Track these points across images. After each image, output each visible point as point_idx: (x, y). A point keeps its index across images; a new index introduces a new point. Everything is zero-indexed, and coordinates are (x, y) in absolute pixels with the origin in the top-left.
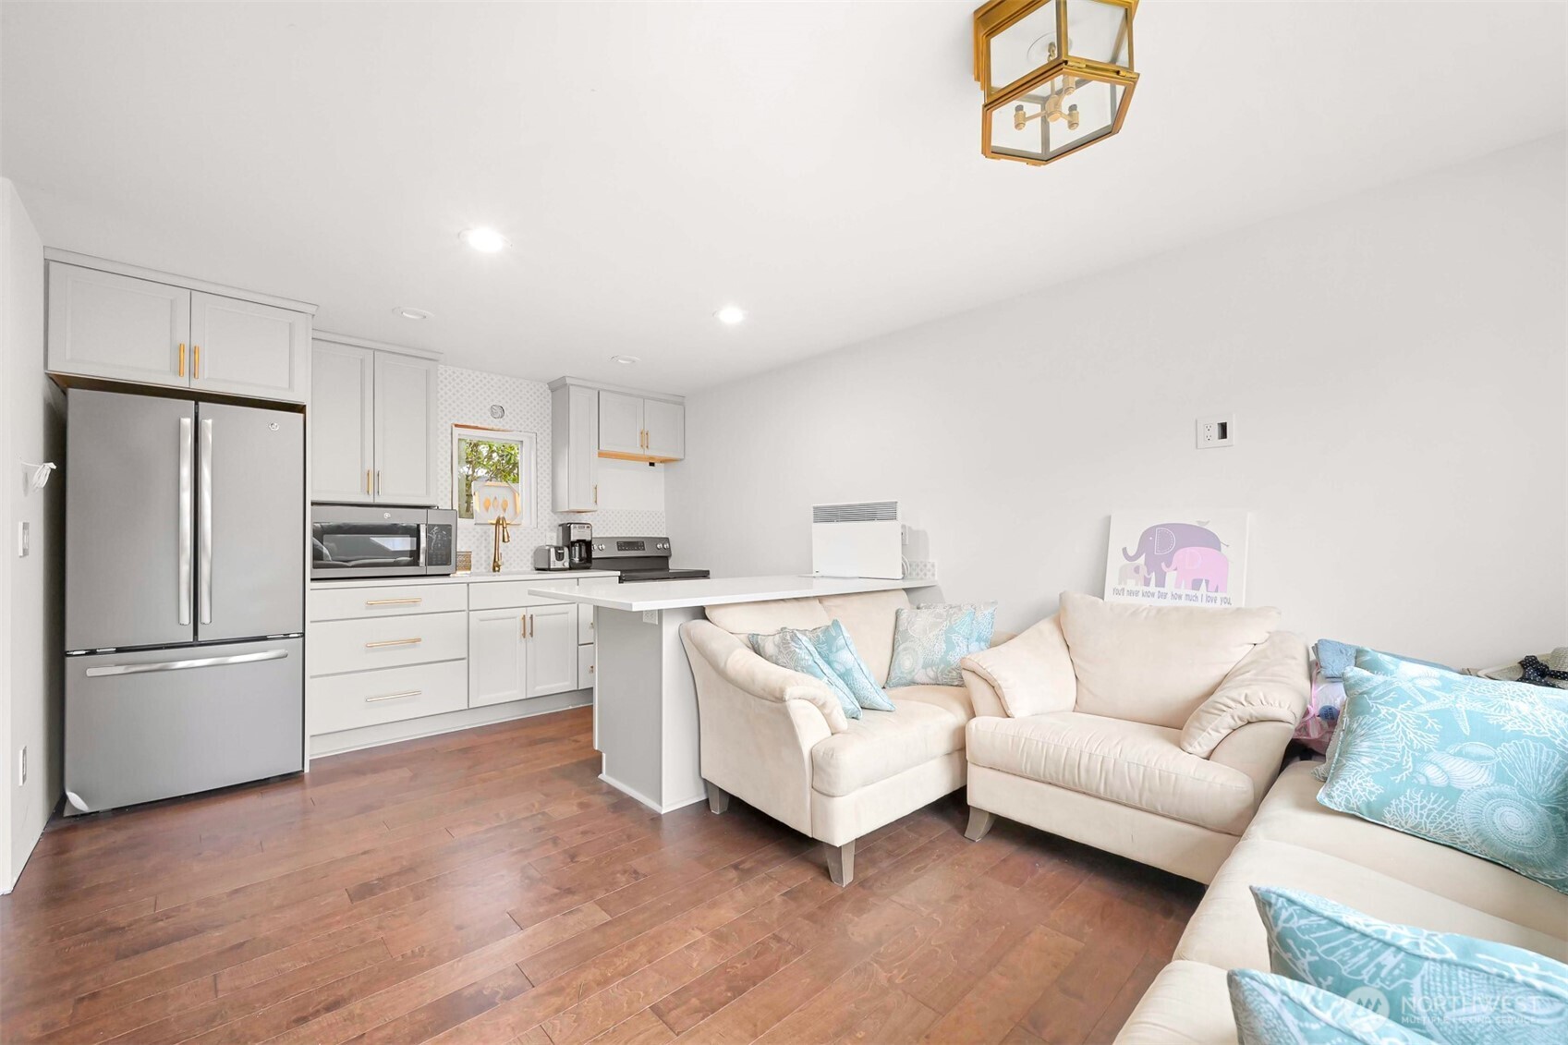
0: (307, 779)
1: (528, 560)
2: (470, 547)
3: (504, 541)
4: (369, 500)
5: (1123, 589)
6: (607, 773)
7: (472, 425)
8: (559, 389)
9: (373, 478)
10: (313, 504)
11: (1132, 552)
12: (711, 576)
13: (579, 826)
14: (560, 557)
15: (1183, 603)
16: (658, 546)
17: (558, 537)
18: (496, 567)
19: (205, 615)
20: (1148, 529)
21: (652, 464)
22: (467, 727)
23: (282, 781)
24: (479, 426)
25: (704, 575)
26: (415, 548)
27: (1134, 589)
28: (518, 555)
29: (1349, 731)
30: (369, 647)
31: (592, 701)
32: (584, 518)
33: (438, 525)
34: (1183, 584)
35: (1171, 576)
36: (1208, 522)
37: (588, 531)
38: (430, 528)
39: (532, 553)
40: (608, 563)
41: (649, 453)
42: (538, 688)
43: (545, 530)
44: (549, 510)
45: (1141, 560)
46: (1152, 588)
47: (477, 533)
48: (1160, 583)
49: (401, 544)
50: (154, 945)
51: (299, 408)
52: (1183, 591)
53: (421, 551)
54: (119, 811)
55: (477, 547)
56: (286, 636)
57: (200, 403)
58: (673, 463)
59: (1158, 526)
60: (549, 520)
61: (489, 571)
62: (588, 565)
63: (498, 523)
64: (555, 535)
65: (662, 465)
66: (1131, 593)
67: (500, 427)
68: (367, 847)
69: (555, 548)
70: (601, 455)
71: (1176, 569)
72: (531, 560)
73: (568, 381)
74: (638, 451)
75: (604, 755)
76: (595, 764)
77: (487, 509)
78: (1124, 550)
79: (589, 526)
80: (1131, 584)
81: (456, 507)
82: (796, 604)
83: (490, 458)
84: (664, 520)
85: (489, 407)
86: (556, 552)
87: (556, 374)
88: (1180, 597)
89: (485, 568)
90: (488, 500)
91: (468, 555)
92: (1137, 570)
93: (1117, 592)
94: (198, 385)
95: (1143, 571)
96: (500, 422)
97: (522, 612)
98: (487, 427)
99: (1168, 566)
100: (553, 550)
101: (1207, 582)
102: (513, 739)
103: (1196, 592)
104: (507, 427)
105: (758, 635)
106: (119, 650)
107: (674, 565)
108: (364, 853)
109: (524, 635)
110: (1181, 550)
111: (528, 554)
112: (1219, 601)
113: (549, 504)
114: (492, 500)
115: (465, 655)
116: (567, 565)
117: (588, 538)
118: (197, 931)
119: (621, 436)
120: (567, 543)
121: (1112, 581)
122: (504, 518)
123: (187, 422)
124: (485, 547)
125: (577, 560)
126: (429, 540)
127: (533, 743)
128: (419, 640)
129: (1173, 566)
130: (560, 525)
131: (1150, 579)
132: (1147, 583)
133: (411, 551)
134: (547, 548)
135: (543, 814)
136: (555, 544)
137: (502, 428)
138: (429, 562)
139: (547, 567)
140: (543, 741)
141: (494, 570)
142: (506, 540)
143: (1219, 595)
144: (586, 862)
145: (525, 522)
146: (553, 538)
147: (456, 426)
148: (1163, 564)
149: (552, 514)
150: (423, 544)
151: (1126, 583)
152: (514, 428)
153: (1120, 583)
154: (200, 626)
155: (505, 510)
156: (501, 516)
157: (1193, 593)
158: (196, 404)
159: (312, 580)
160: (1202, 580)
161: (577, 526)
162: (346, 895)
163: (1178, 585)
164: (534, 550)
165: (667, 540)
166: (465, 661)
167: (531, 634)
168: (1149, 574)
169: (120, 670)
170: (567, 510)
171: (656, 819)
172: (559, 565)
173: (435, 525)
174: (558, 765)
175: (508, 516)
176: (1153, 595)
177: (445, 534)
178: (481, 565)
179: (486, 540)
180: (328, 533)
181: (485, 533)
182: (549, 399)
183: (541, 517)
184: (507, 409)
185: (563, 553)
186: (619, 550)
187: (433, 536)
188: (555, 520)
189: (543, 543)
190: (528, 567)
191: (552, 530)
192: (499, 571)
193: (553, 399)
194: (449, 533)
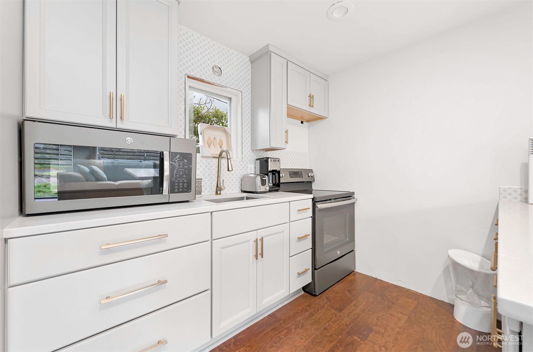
1: (237, 185)
4: (113, 124)
7: (200, 78)
14: (263, 183)
16: (309, 175)
18: (218, 190)
21: (302, 122)
24: (205, 80)
26: (158, 175)
33: (180, 154)
37: (278, 164)
38: (173, 155)
39: (239, 180)
40: (287, 187)
41: (312, 111)
42: (264, 302)
43: (247, 163)
44: (250, 148)
47: (204, 164)
53: (165, 178)
55: (207, 175)
58: (316, 121)
60: (249, 156)
61: (214, 194)
63: (220, 156)
64: (253, 166)
65: (307, 123)
67: (219, 83)
72: (239, 185)
73: (270, 48)
77: (209, 146)
79: (279, 160)
84: (309, 158)
85: (211, 66)
86: (259, 179)
89: (211, 192)
90: (209, 139)
91: (201, 182)
96: (219, 79)
97: (253, 236)
98: (210, 81)
100: (257, 178)
104: (224, 84)
109: (256, 258)
111: (237, 180)
113: (250, 144)
114: (212, 139)
115: (209, 287)
116: (268, 189)
117: (278, 169)
120: (267, 172)
124: (210, 175)
125: (272, 185)
126: (172, 167)
128: (165, 282)
130: (257, 159)
133: (155, 179)
134: (252, 176)
136: (257, 173)
137: (220, 85)
138: (172, 190)
142: (230, 169)
145: (235, 156)
147: (188, 76)
149: (252, 151)
150: (167, 173)
152: (228, 86)
155: (222, 147)
161: (273, 159)
164: (241, 177)
165: (312, 171)
166: (209, 294)
167: (262, 255)
170: (265, 148)
172: (263, 189)
173: (176, 154)
177: (186, 163)
179: (209, 169)
181: (209, 163)
182: (250, 67)
183: (244, 153)
184: (224, 71)
185: (265, 180)
186: (291, 177)
187: (176, 165)
188: (253, 156)
189: (245, 173)
190: (236, 190)
191: (251, 163)
192: (220, 194)
193: (252, 68)
194: (190, 162)
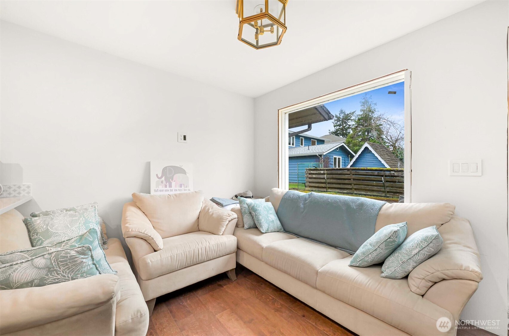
5: (158, 190)
11: (160, 176)
15: (178, 192)
20: (164, 168)
27: (162, 189)
29: (256, 215)
34: (177, 186)
35: (173, 184)
36: (182, 166)
45: (163, 179)
46: (168, 188)
48: (170, 186)
52: (178, 188)
59: (168, 166)
66: (161, 191)
71: (175, 181)
78: (157, 175)
80: (160, 188)
88: (177, 190)
92: (162, 182)
93: (156, 191)
95: (164, 182)
99: (172, 180)
101: (184, 185)
103: (181, 188)
110: (176, 175)
112: (187, 190)
121: (153, 187)
129: (174, 180)
131: (167, 185)
132: (166, 186)
143: (187, 188)
148: (171, 180)
151: (158, 187)
153: (156, 188)
157: (180, 188)
160: (182, 184)
163: (176, 187)
168: (166, 183)
176: (168, 190)
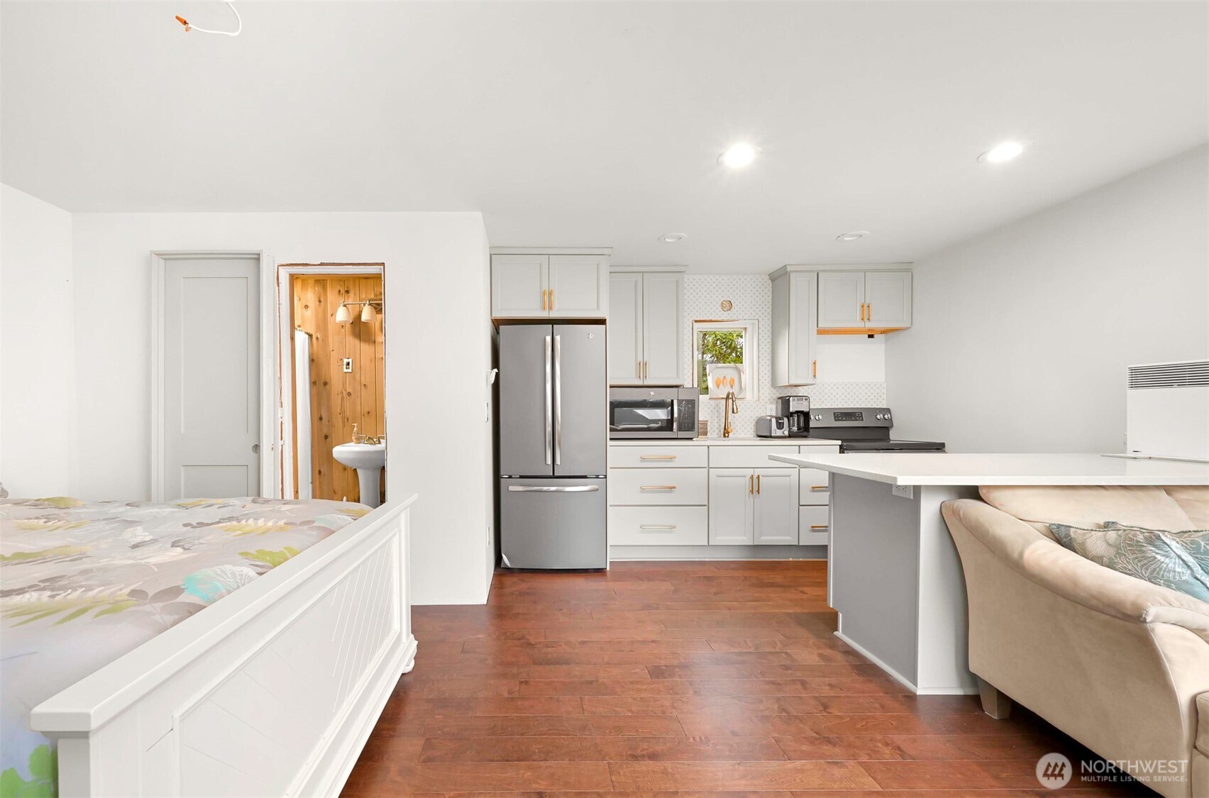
0: (608, 574)
1: (751, 428)
2: (706, 417)
3: (733, 412)
4: (640, 383)
6: (843, 632)
7: (707, 319)
8: (779, 279)
9: (642, 367)
10: (611, 387)
12: (946, 449)
13: (825, 677)
14: (780, 426)
16: (878, 417)
17: (777, 408)
18: (726, 433)
19: (558, 461)
21: (871, 336)
22: (707, 560)
23: (595, 572)
24: (713, 319)
25: (939, 448)
26: (670, 418)
28: (743, 425)
30: (643, 490)
31: (827, 558)
32: (801, 391)
33: (686, 400)
37: (805, 403)
38: (680, 402)
39: (754, 423)
40: (826, 433)
41: (869, 325)
42: (764, 538)
43: (765, 403)
44: (769, 385)
47: (711, 405)
49: (661, 414)
50: (548, 663)
51: (602, 322)
53: (674, 420)
54: (523, 571)
55: (711, 417)
56: (597, 477)
57: (554, 326)
58: (895, 333)
60: (769, 394)
61: (720, 437)
62: (805, 434)
63: (727, 398)
64: (774, 407)
65: (883, 336)
67: (729, 318)
68: (654, 637)
69: (776, 418)
70: (821, 332)
72: (753, 428)
73: (789, 269)
74: (860, 325)
75: (840, 615)
76: (831, 620)
77: (718, 386)
79: (807, 398)
81: (696, 386)
82: (1123, 492)
83: (715, 345)
84: (885, 391)
85: (720, 303)
86: (777, 421)
87: (775, 266)
89: (717, 434)
90: (718, 379)
91: (705, 424)
94: (554, 314)
96: (728, 314)
97: (750, 472)
98: (719, 319)
100: (774, 420)
102: (745, 577)
104: (734, 318)
105: (1070, 527)
106: (521, 477)
107: (895, 436)
108: (653, 642)
109: (752, 492)
111: (751, 423)
113: (769, 380)
114: (722, 379)
115: (706, 503)
116: (786, 433)
117: (806, 410)
118: (567, 663)
119: (842, 312)
120: (787, 414)
122: (733, 393)
123: (549, 339)
124: (717, 417)
125: (795, 429)
126: (680, 411)
127: (761, 585)
128: (675, 488)
130: (780, 398)
133: (667, 420)
134: (769, 418)
135: (787, 654)
136: (774, 414)
137: (730, 319)
138: (680, 429)
139: (768, 434)
140: (772, 585)
141: (724, 436)
142: (735, 411)
144: (841, 717)
145: (748, 395)
146: (772, 410)
147: (696, 321)
149: (772, 389)
150: (676, 415)
152: (740, 317)
154: (555, 466)
155: (732, 387)
156: (731, 392)
158: (553, 327)
159: (611, 439)
161: (796, 398)
162: (647, 671)
164: (757, 419)
165: (888, 411)
166: (706, 507)
167: (758, 491)
169: (520, 489)
170: (787, 384)
171: (910, 698)
172: (779, 433)
173: (683, 400)
174: (791, 611)
175: (735, 390)
177: (690, 406)
178: (714, 431)
179: (717, 411)
180: (618, 407)
181: (717, 405)
182: (770, 288)
183: (762, 391)
184: (734, 303)
185: (783, 423)
186: (836, 420)
187: (683, 409)
188: (774, 394)
189: (763, 415)
190: (751, 434)
191: (771, 403)
192: (728, 437)
193: (773, 288)
194: (693, 407)
